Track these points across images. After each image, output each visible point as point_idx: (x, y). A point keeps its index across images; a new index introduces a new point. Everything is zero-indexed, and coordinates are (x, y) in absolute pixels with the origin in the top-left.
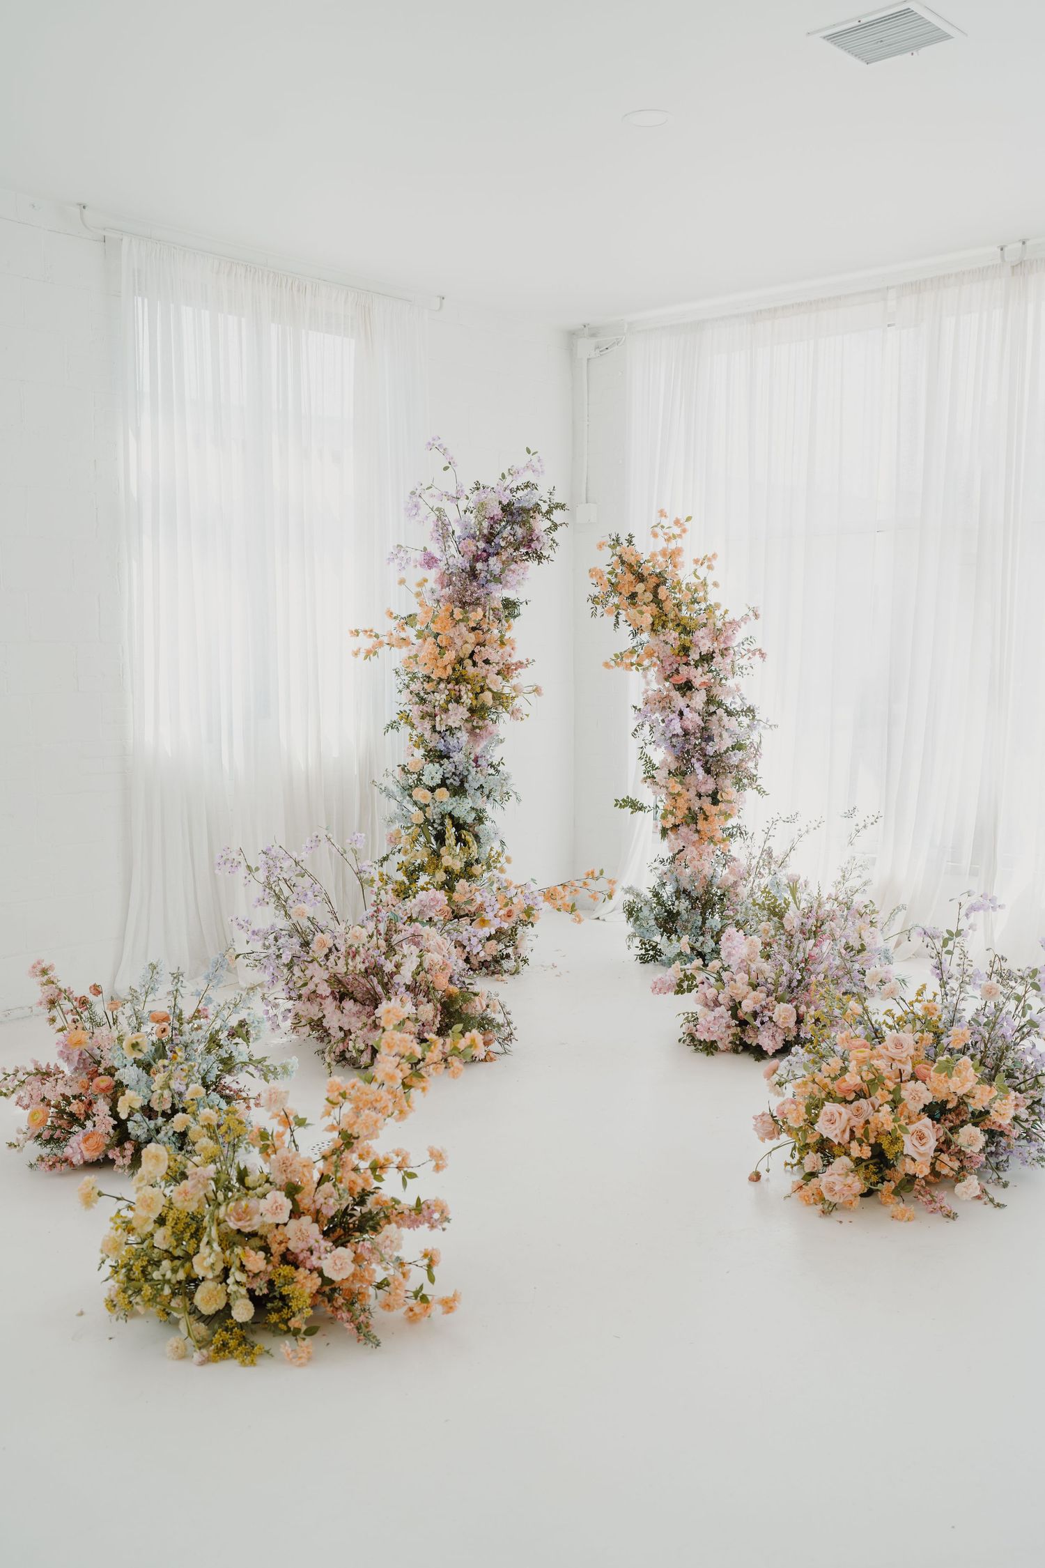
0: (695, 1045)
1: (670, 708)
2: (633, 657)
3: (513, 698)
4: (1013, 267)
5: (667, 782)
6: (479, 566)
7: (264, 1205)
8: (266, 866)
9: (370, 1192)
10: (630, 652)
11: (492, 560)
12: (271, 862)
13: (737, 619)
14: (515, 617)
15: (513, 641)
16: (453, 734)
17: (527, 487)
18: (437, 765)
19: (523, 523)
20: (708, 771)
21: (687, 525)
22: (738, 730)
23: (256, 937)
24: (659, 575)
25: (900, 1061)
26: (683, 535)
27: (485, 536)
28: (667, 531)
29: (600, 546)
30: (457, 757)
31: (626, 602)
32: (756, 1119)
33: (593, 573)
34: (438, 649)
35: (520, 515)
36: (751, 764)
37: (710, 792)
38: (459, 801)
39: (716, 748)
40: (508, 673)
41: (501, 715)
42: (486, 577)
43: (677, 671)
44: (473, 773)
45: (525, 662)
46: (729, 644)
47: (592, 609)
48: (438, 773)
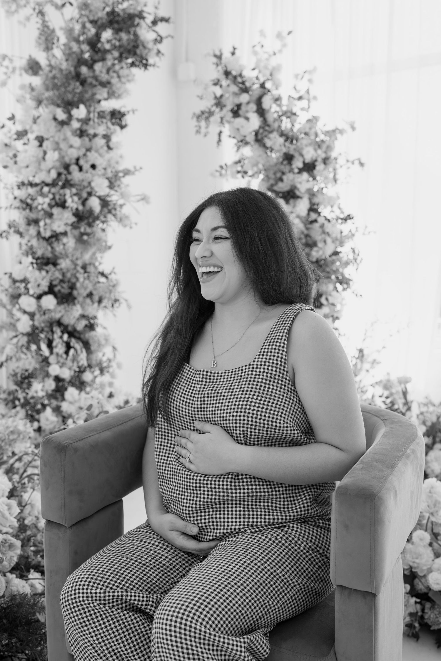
2: (238, 166)
3: (121, 206)
6: (84, 70)
10: (235, 164)
11: (98, 66)
13: (336, 131)
14: (123, 126)
16: (59, 240)
18: (44, 273)
21: (288, 39)
24: (263, 85)
26: (284, 51)
28: (267, 49)
30: (64, 264)
31: (231, 115)
35: (125, 23)
38: (67, 309)
39: (321, 253)
40: (116, 181)
41: (109, 223)
42: (91, 84)
43: (281, 180)
44: (81, 280)
45: (132, 169)
46: (329, 154)
47: (196, 126)
48: (45, 280)
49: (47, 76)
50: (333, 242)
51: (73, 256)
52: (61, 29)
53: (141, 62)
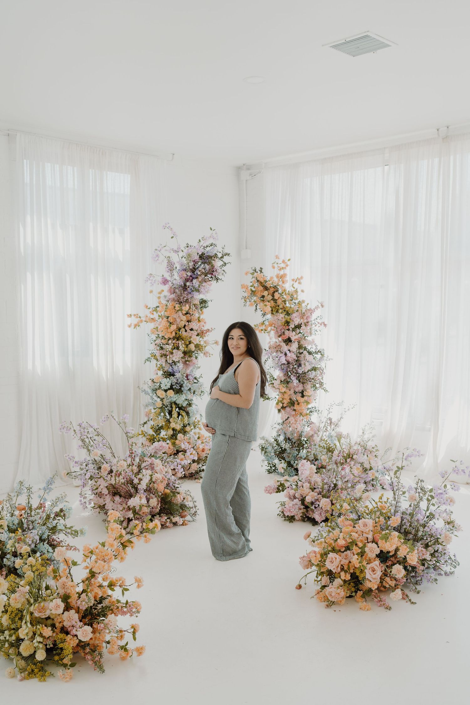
0: (285, 517)
1: (280, 351)
2: (263, 326)
3: (205, 346)
4: (443, 139)
5: (279, 387)
6: (188, 284)
7: (52, 605)
8: (80, 432)
9: (105, 598)
10: (262, 324)
11: (194, 281)
12: (82, 430)
13: (312, 308)
14: (206, 307)
15: (204, 320)
16: (176, 364)
17: (211, 245)
18: (168, 379)
19: (209, 263)
20: (299, 381)
21: (288, 263)
22: (313, 361)
23: (77, 465)
24: (275, 287)
25: (365, 533)
26: (287, 268)
27: (191, 269)
28: (280, 265)
29: (246, 274)
30: (178, 375)
31: (260, 300)
32: (301, 559)
33: (243, 286)
34: (168, 324)
35: (208, 259)
36: (320, 378)
37: (301, 391)
38: (179, 396)
39: (303, 370)
40: (202, 335)
41: (199, 355)
42: (191, 289)
43: (284, 333)
44: (186, 383)
45: (211, 329)
46: (309, 320)
47: (244, 302)
48: (169, 383)
49: (171, 287)
51: (182, 371)
53: (215, 278)
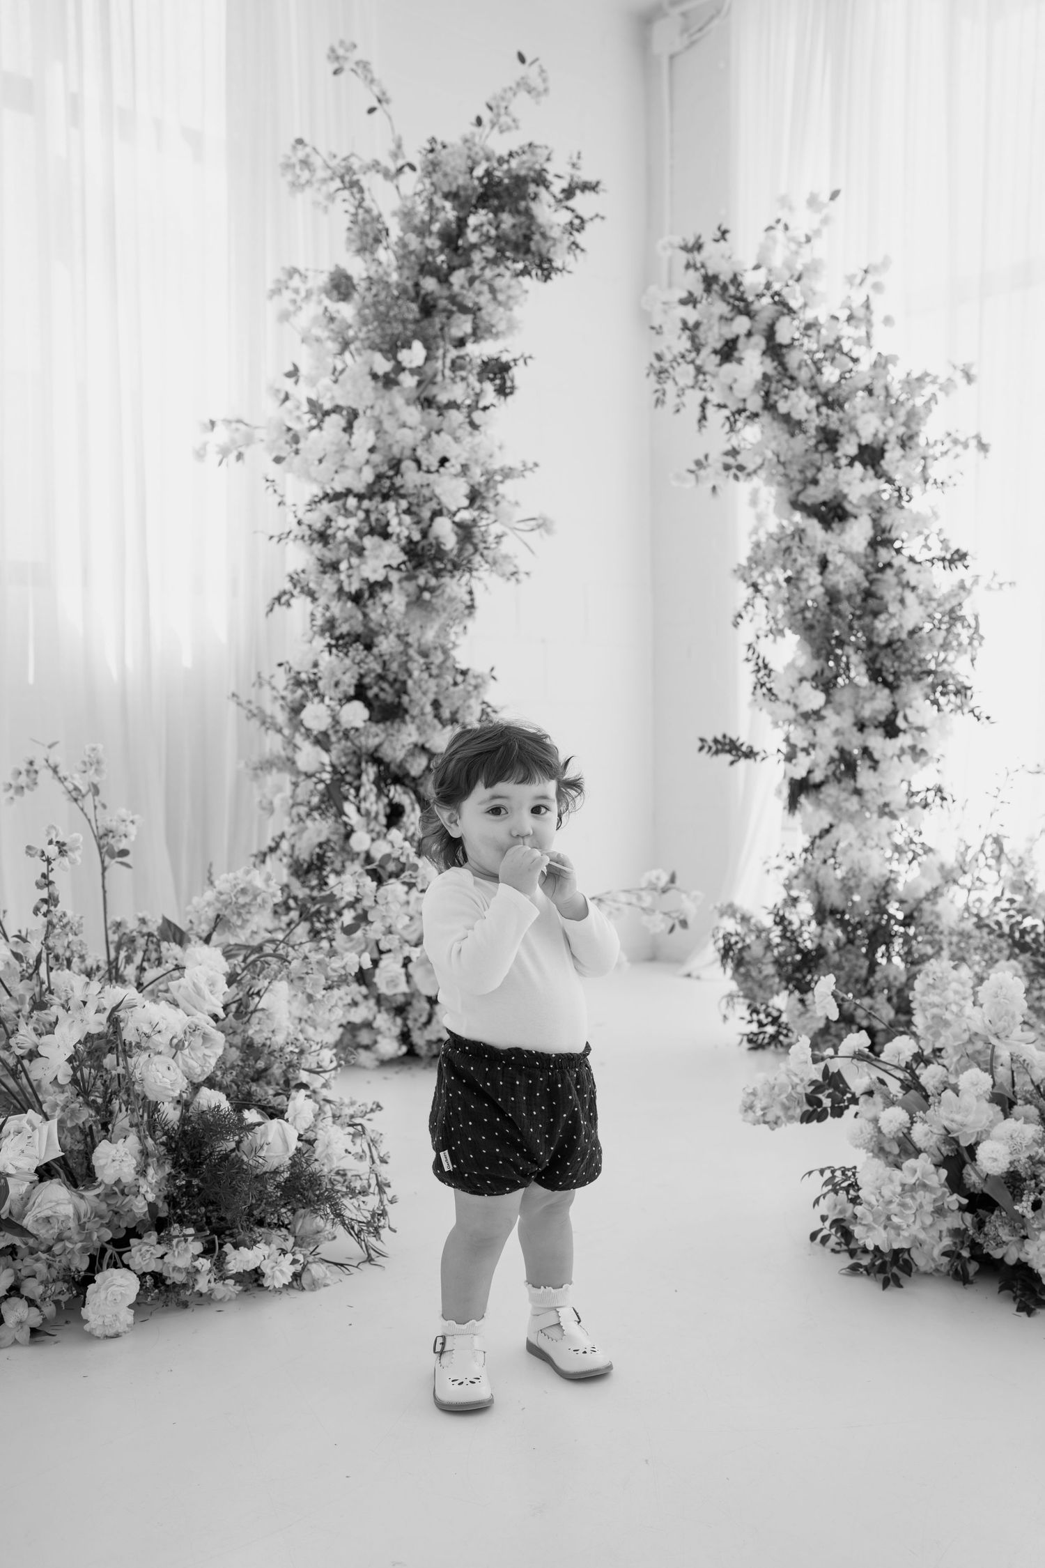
1: (800, 549)
3: (499, 537)
5: (796, 697)
6: (429, 284)
10: (725, 457)
11: (458, 278)
14: (506, 393)
18: (348, 662)
19: (516, 212)
20: (876, 674)
21: (832, 208)
24: (778, 298)
26: (825, 230)
27: (443, 227)
28: (792, 233)
30: (386, 644)
31: (717, 359)
35: (510, 194)
36: (959, 667)
37: (882, 718)
38: (391, 731)
39: (894, 623)
40: (488, 490)
41: (474, 573)
42: (444, 310)
43: (815, 482)
44: (416, 674)
45: (519, 466)
46: (913, 426)
47: (656, 391)
48: (348, 674)
49: (364, 298)
50: (921, 603)
51: (398, 627)
52: (394, 214)
53: (540, 266)
